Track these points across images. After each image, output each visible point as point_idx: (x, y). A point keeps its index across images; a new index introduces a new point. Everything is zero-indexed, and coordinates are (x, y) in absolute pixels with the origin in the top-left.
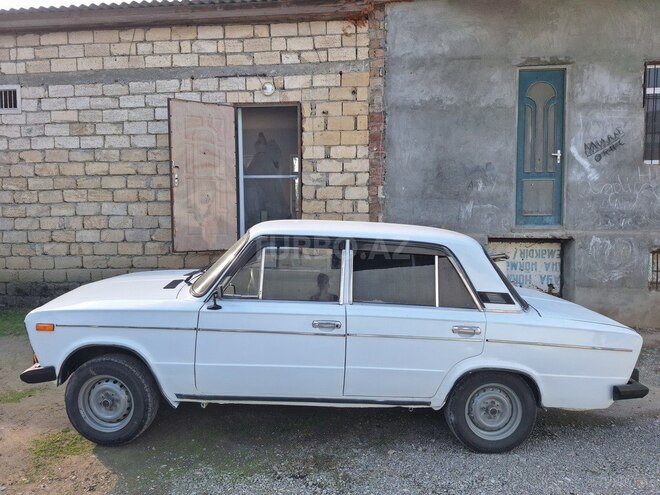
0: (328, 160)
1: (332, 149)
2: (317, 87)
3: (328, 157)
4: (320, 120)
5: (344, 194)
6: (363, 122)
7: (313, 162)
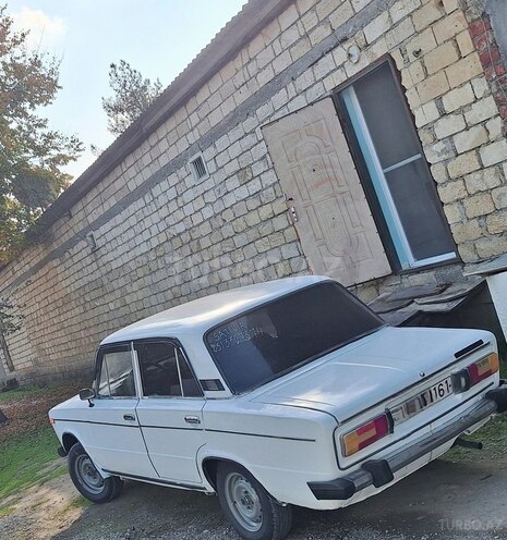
0: (444, 119)
1: (444, 100)
2: (398, 22)
3: (443, 114)
4: (416, 66)
5: (480, 161)
6: (465, 41)
7: (429, 127)
